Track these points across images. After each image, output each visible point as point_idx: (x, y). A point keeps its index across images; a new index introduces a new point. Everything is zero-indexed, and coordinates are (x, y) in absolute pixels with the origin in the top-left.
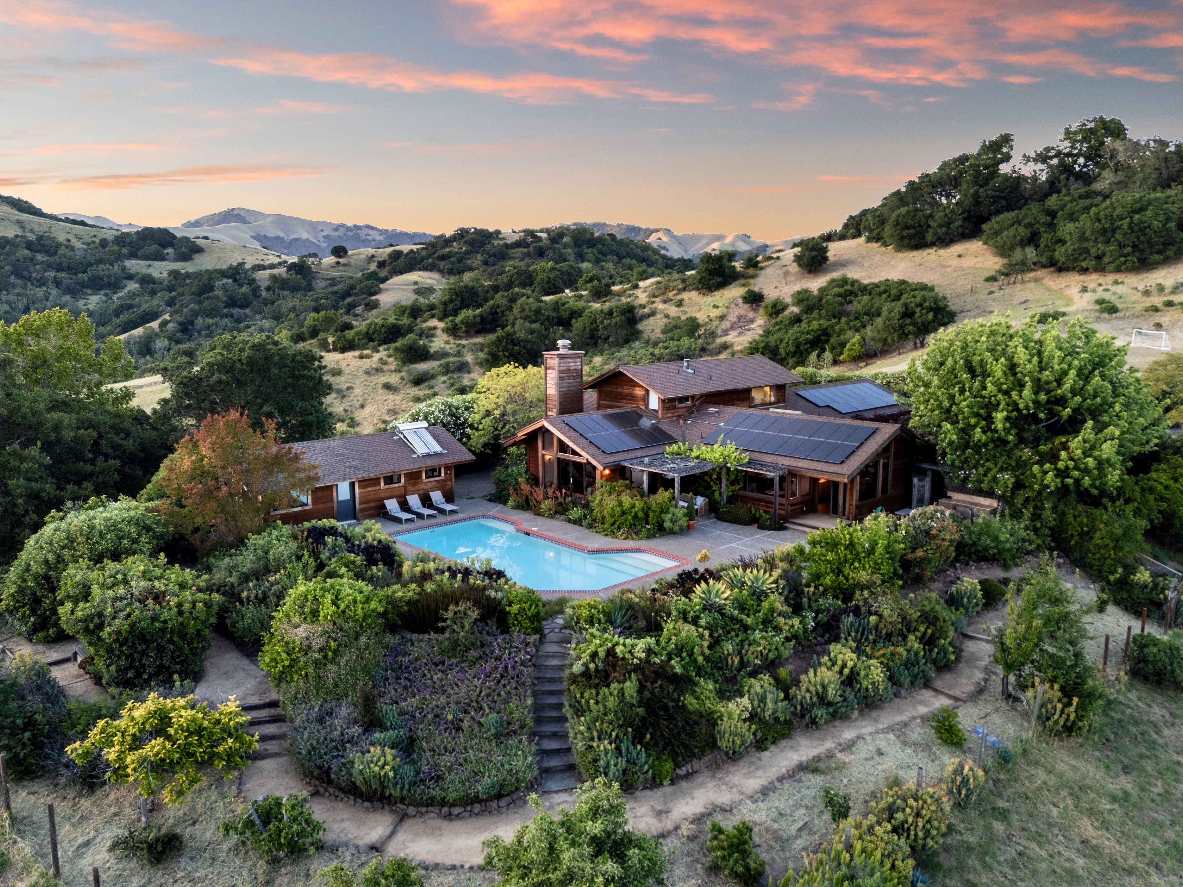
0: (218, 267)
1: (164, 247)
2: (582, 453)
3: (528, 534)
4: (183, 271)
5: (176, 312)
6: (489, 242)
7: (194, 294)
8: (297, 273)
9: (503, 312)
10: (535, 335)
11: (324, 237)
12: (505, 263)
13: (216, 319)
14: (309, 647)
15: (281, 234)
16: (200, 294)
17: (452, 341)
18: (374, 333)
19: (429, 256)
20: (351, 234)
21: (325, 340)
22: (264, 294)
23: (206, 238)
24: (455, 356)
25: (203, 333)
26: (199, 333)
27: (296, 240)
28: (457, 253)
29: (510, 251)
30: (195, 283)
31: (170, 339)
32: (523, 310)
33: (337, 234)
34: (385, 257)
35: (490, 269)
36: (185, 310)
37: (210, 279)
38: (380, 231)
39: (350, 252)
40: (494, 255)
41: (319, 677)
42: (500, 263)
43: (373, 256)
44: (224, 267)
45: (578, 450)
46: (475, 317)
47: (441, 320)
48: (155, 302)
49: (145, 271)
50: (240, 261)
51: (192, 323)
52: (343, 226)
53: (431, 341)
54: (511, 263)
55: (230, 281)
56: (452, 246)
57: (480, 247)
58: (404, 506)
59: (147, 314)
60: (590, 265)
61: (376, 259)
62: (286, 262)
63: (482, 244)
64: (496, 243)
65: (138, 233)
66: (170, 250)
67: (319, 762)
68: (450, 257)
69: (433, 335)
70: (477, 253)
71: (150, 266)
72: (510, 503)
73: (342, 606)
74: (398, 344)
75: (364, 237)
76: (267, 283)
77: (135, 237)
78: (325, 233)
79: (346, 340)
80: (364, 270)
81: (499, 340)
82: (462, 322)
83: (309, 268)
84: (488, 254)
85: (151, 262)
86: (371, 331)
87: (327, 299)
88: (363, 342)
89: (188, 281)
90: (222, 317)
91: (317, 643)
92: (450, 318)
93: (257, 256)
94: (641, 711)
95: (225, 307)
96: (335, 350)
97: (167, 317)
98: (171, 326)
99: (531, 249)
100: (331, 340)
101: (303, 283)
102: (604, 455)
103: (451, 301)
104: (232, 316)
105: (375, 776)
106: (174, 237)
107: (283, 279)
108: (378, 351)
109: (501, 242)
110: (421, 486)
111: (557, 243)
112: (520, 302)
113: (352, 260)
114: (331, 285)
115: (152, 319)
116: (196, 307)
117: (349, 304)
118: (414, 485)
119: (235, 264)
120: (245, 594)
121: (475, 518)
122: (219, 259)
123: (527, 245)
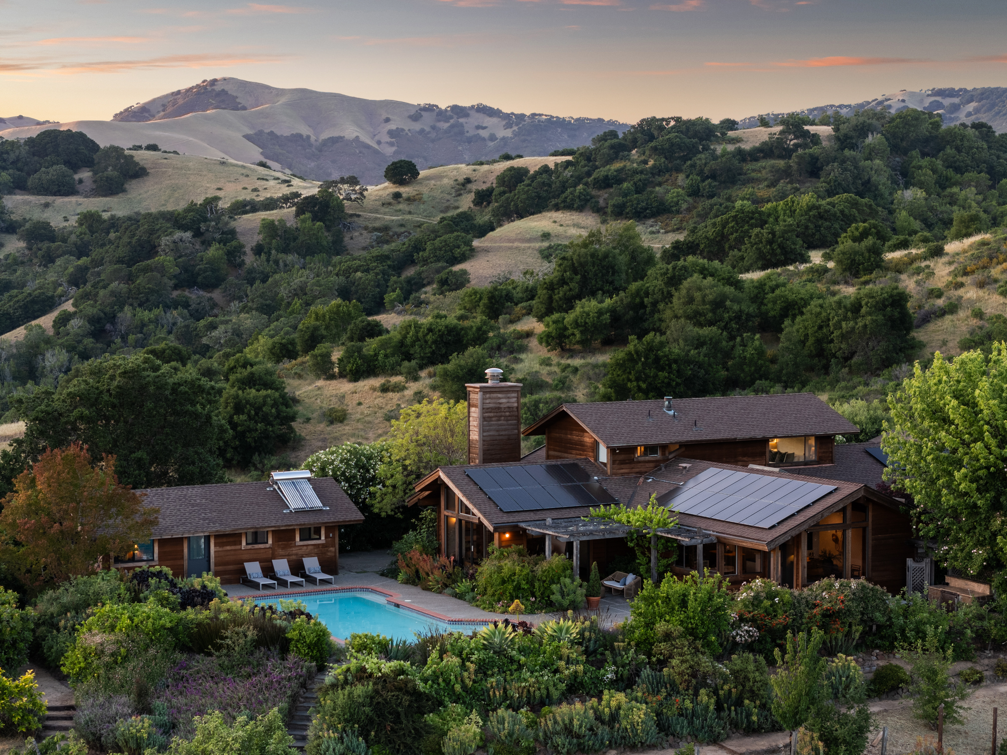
0: (170, 208)
1: (75, 168)
2: (475, 511)
3: (397, 606)
4: (106, 216)
5: (86, 296)
6: (706, 148)
7: (120, 261)
8: (315, 218)
9: (655, 304)
10: (704, 350)
11: (391, 133)
12: (735, 192)
13: (156, 311)
14: (102, 652)
15: (304, 130)
16: (130, 263)
17: (555, 360)
18: (413, 345)
19: (579, 179)
20: (445, 126)
21: (326, 356)
22: (249, 259)
23: (153, 148)
24: (556, 388)
25: (131, 338)
26: (124, 338)
27: (334, 140)
28: (635, 172)
29: (748, 167)
30: (125, 239)
31: (71, 349)
32: (691, 300)
33: (417, 126)
34: (491, 181)
35: (703, 204)
36: (102, 293)
37: (152, 232)
38: (507, 116)
39: (423, 173)
40: (713, 176)
41: (109, 679)
42: (725, 193)
43: (468, 181)
44: (181, 206)
45: (470, 506)
46: (600, 313)
47: (540, 318)
48: (51, 277)
49: (38, 215)
50: (211, 194)
51: (112, 318)
52: (430, 108)
53: (517, 360)
54: (747, 190)
55: (188, 235)
56: (627, 158)
57: (685, 159)
58: (268, 571)
59: (33, 302)
60: (920, 194)
61: (473, 187)
62: (297, 195)
63: (692, 151)
64: (719, 149)
65: (30, 141)
66: (85, 174)
67: (93, 730)
68: (619, 181)
69: (523, 349)
70: (678, 170)
71: (47, 205)
72: (401, 576)
73: (136, 620)
74: (450, 367)
75: (472, 132)
76: (257, 238)
77: (24, 150)
78: (392, 126)
79: (361, 357)
80: (447, 209)
81: (632, 359)
82: (576, 324)
83: (340, 207)
84: (701, 173)
85: (49, 199)
86: (408, 341)
87: (367, 271)
88: (392, 360)
89: (112, 235)
90: (167, 307)
91: (109, 649)
92: (556, 316)
93: (245, 182)
94: (367, 709)
95: (176, 287)
96: (342, 375)
97: (68, 306)
98: (75, 324)
99: (793, 162)
100: (336, 355)
101: (327, 237)
102: (501, 514)
103: (563, 282)
104: (186, 305)
105: (132, 737)
106: (94, 146)
107: (287, 231)
108: (416, 379)
109: (731, 148)
110: (294, 551)
111: (853, 147)
112: (686, 284)
113: (425, 190)
114: (380, 242)
115: (43, 312)
116: (123, 287)
117: (409, 281)
118: (284, 548)
119: (200, 201)
120: (63, 622)
121: (350, 590)
122: (174, 189)
123: (787, 153)
